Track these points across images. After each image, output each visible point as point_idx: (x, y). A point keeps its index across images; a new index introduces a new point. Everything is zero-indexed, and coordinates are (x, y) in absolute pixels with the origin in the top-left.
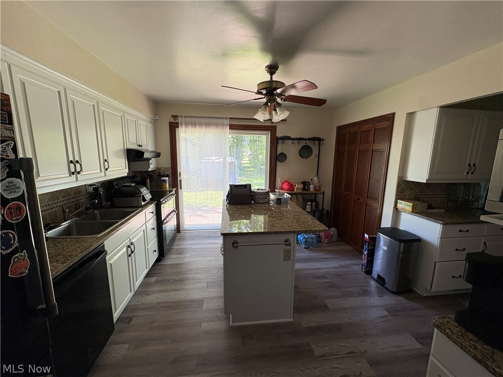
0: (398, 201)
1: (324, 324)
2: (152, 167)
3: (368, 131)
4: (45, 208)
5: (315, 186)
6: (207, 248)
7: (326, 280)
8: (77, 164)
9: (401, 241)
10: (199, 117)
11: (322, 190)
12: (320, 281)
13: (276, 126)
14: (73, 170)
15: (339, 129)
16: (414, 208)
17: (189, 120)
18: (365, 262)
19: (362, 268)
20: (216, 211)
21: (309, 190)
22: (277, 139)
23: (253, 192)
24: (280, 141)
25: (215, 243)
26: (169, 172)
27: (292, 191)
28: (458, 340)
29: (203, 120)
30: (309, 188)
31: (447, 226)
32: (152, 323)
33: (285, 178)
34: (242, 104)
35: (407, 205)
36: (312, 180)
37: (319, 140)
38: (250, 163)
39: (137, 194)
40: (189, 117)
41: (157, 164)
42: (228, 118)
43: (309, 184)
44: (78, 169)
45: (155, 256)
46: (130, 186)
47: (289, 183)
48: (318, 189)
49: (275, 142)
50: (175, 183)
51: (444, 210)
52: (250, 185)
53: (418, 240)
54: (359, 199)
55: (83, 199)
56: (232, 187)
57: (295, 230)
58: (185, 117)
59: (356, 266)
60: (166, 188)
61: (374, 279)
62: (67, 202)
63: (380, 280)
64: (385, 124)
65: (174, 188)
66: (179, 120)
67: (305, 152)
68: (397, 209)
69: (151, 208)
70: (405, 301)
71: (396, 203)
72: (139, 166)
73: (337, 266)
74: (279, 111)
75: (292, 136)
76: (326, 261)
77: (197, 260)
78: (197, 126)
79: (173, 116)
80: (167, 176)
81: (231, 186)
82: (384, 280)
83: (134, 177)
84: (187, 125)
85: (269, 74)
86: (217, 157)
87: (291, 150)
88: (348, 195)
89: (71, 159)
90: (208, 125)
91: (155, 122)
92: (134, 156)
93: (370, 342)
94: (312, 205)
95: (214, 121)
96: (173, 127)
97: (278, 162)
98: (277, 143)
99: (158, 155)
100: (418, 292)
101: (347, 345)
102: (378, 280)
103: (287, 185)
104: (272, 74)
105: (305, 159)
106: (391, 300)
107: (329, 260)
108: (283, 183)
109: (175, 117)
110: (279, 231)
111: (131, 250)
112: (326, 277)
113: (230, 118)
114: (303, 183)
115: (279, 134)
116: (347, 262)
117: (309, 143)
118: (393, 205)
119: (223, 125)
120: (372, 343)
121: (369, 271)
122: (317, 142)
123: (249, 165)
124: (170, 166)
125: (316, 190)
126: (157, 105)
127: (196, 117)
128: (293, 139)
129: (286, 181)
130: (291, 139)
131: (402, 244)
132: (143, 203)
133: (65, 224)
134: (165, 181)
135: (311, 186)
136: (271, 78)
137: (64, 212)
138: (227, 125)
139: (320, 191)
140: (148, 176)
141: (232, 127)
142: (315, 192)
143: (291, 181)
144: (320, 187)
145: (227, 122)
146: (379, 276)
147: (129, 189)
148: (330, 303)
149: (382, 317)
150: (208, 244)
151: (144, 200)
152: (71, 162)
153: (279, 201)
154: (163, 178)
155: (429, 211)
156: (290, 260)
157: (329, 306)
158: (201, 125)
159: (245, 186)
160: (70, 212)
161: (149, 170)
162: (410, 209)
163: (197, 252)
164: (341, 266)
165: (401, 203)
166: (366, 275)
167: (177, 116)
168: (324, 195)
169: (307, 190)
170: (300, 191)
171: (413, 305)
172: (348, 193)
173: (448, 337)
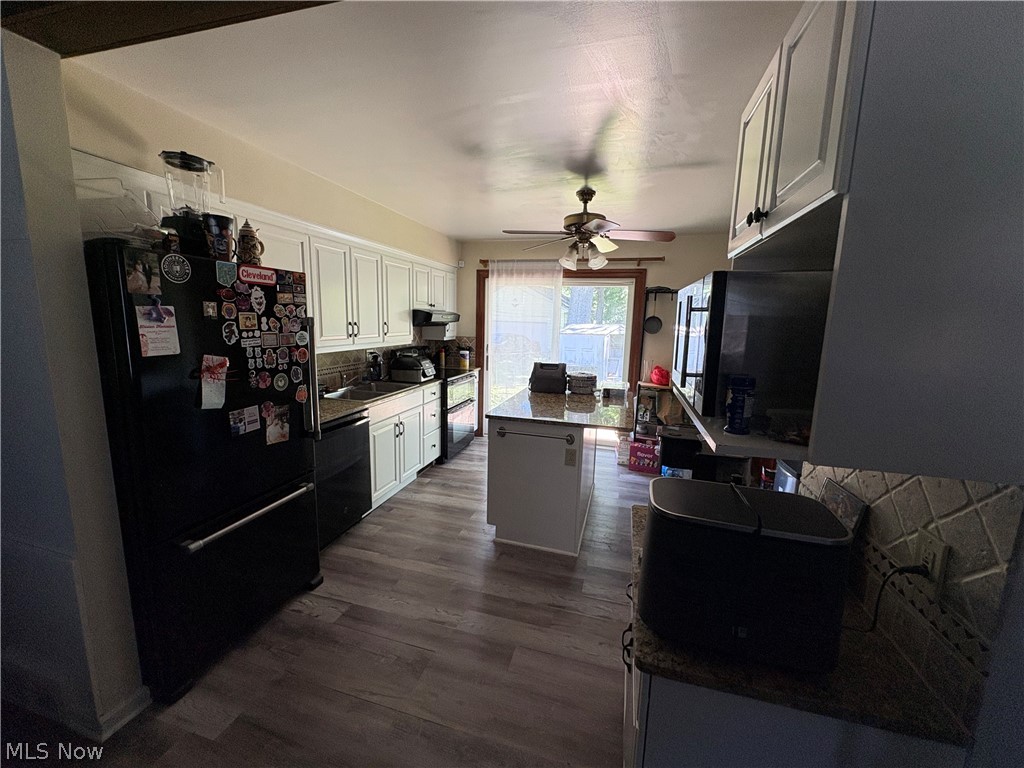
2: (449, 335)
4: (322, 373)
8: (355, 327)
10: (518, 261)
13: (646, 270)
14: (350, 332)
17: (503, 266)
22: (647, 292)
24: (651, 296)
26: (473, 345)
27: (666, 384)
29: (524, 265)
32: (412, 517)
33: (658, 362)
39: (415, 366)
40: (502, 261)
41: (458, 333)
44: (356, 332)
45: (435, 454)
46: (411, 356)
47: (661, 371)
49: (642, 297)
50: (479, 361)
52: (564, 366)
55: (362, 367)
56: (539, 367)
58: (498, 261)
60: (465, 366)
62: (346, 368)
65: (477, 367)
66: (491, 266)
69: (435, 387)
72: (431, 334)
75: (672, 287)
78: (515, 275)
79: (481, 261)
80: (470, 349)
81: (536, 364)
83: (424, 348)
84: (500, 273)
85: (582, 204)
89: (350, 320)
90: (530, 272)
91: (459, 272)
92: (421, 319)
95: (540, 265)
96: (482, 277)
97: (646, 332)
98: (647, 299)
99: (457, 318)
104: (585, 203)
108: (652, 372)
109: (485, 262)
111: (399, 431)
119: (552, 271)
124: (474, 335)
126: (462, 246)
127: (513, 261)
128: (672, 293)
129: (657, 367)
130: (670, 293)
132: (423, 380)
133: (341, 391)
134: (464, 356)
136: (585, 209)
137: (342, 377)
138: (559, 271)
140: (444, 347)
141: (568, 275)
147: (408, 359)
151: (425, 376)
152: (350, 324)
153: (606, 393)
154: (462, 352)
156: (574, 465)
158: (520, 272)
159: (557, 366)
160: (348, 379)
161: (445, 339)
167: (487, 261)
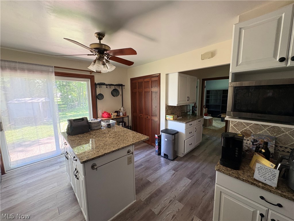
0: (167, 116)
1: (152, 193)
3: (148, 82)
5: (123, 113)
6: (46, 178)
7: (142, 167)
9: (173, 134)
11: (127, 115)
12: (140, 168)
13: (94, 76)
15: (132, 80)
16: (173, 118)
18: (157, 149)
19: (156, 153)
20: (40, 144)
21: (120, 116)
22: (96, 84)
23: (89, 123)
24: (98, 86)
25: (53, 171)
27: (110, 118)
28: (228, 173)
30: (120, 115)
31: (187, 124)
33: (104, 110)
34: (64, 57)
35: (171, 117)
36: (120, 109)
37: (122, 85)
38: (63, 102)
42: (52, 67)
43: (120, 112)
47: (107, 113)
48: (125, 115)
49: (94, 86)
51: (182, 117)
53: (178, 132)
54: (147, 117)
56: (71, 122)
57: (133, 143)
59: (152, 152)
61: (162, 157)
63: (166, 156)
64: (157, 79)
67: (115, 93)
68: (166, 120)
70: (177, 162)
71: (166, 116)
73: (144, 156)
74: (109, 66)
75: (106, 83)
76: (138, 155)
77: (38, 192)
81: (69, 121)
82: (167, 155)
85: (97, 38)
86: (30, 99)
87: (106, 92)
88: (141, 116)
93: (175, 190)
94: (122, 125)
95: (39, 67)
97: (97, 99)
98: (96, 87)
100: (180, 156)
101: (167, 198)
102: (165, 157)
103: (106, 114)
104: (100, 39)
105: (116, 97)
106: (173, 164)
107: (139, 154)
108: (103, 114)
110: (124, 146)
112: (142, 165)
113: (55, 67)
114: (116, 112)
115: (97, 81)
116: (148, 152)
117: (117, 88)
118: (165, 118)
119: (48, 72)
120: (176, 190)
121: (159, 154)
122: (121, 87)
123: (62, 103)
125: (123, 115)
128: (107, 85)
129: (105, 112)
130: (106, 85)
131: (173, 136)
135: (121, 113)
136: (100, 42)
138: (52, 72)
139: (126, 115)
141: (57, 74)
142: (123, 116)
143: (108, 112)
144: (126, 113)
145: (53, 69)
146: (165, 154)
148: (150, 179)
149: (173, 175)
150: (46, 173)
153: (109, 126)
155: (178, 118)
157: (150, 181)
159: (82, 119)
162: (172, 119)
163: (35, 185)
164: (146, 156)
165: (168, 117)
166: (159, 156)
168: (128, 117)
169: (119, 116)
170: (115, 117)
171: (181, 162)
172: (141, 115)
173: (224, 173)
